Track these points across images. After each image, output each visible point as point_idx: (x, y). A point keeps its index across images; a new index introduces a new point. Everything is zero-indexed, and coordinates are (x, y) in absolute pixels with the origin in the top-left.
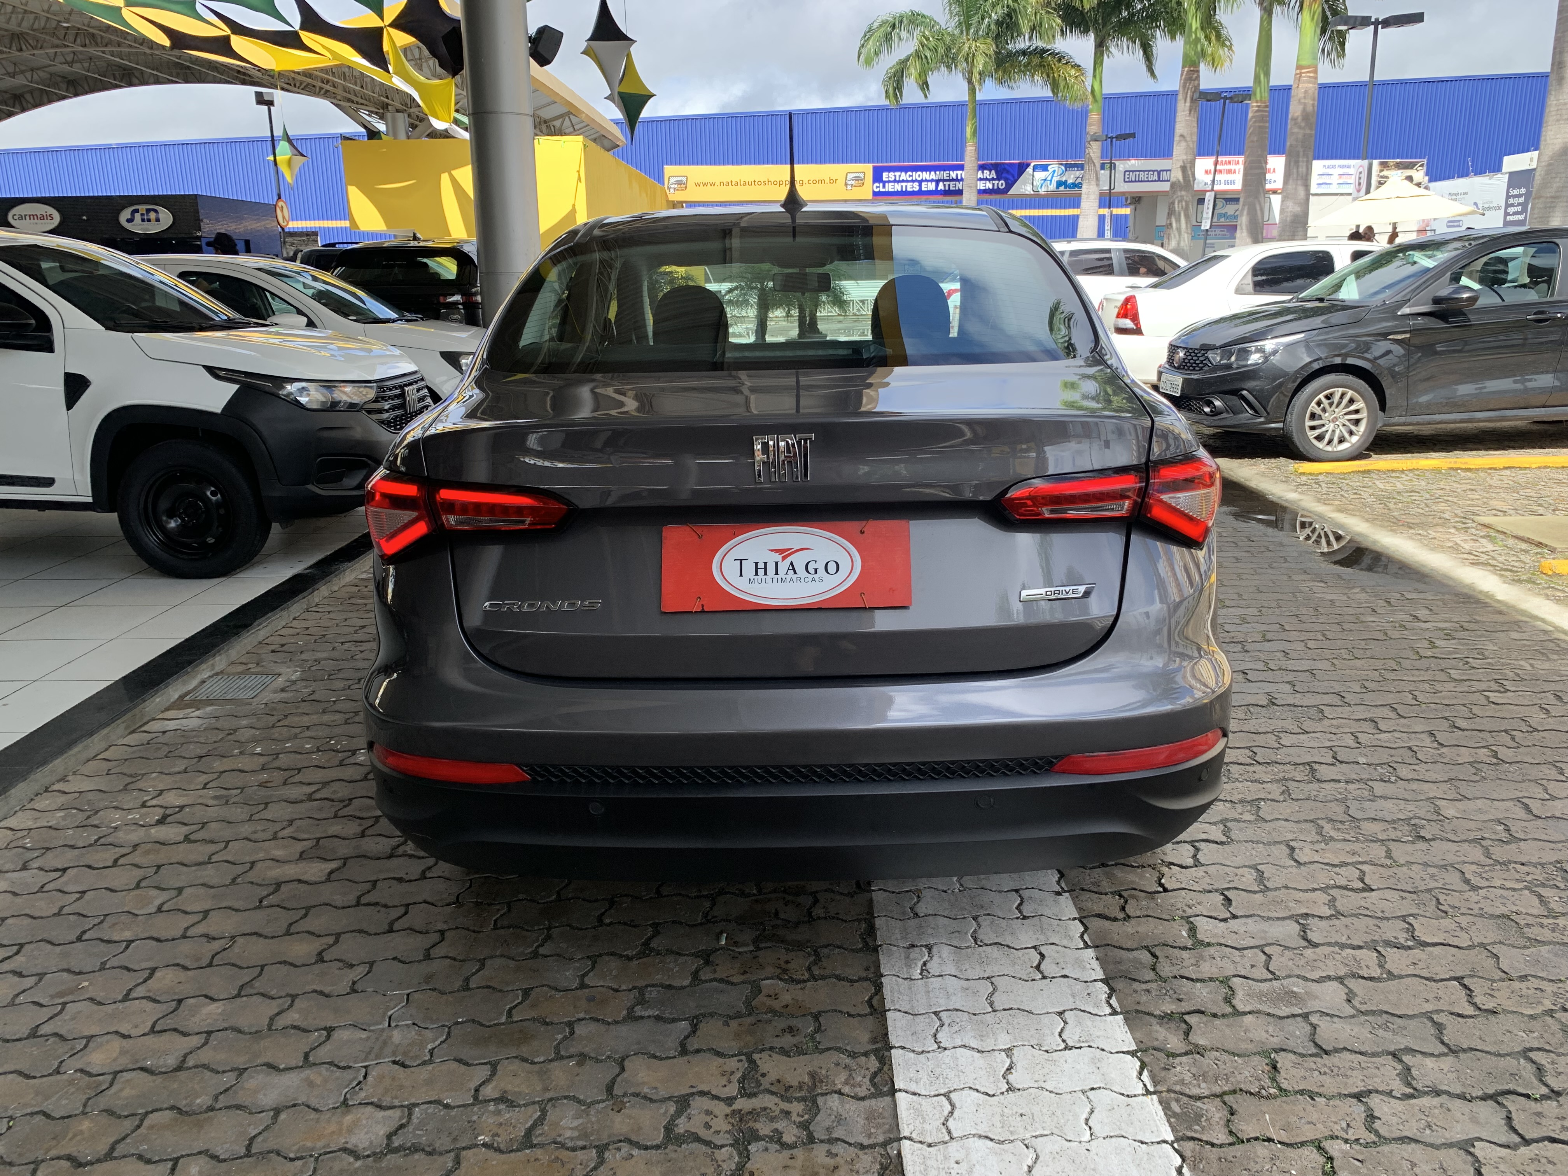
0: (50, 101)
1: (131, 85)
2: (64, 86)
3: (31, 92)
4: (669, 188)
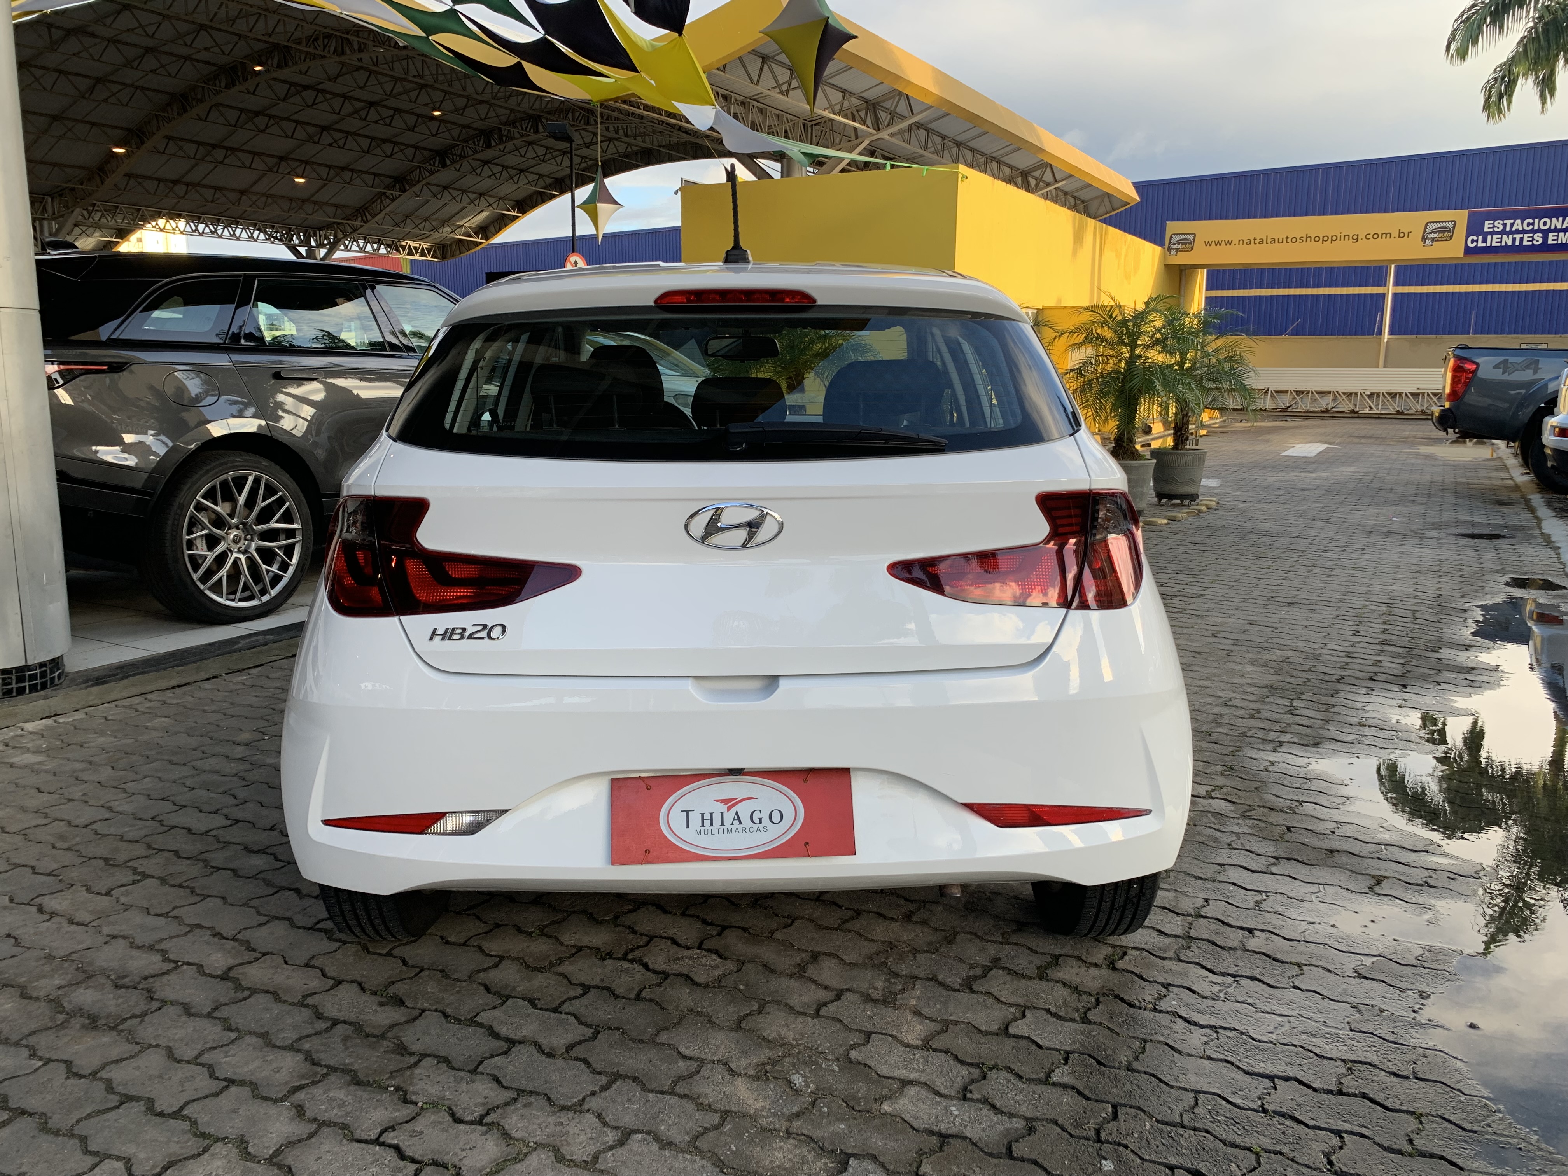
4: (1170, 249)
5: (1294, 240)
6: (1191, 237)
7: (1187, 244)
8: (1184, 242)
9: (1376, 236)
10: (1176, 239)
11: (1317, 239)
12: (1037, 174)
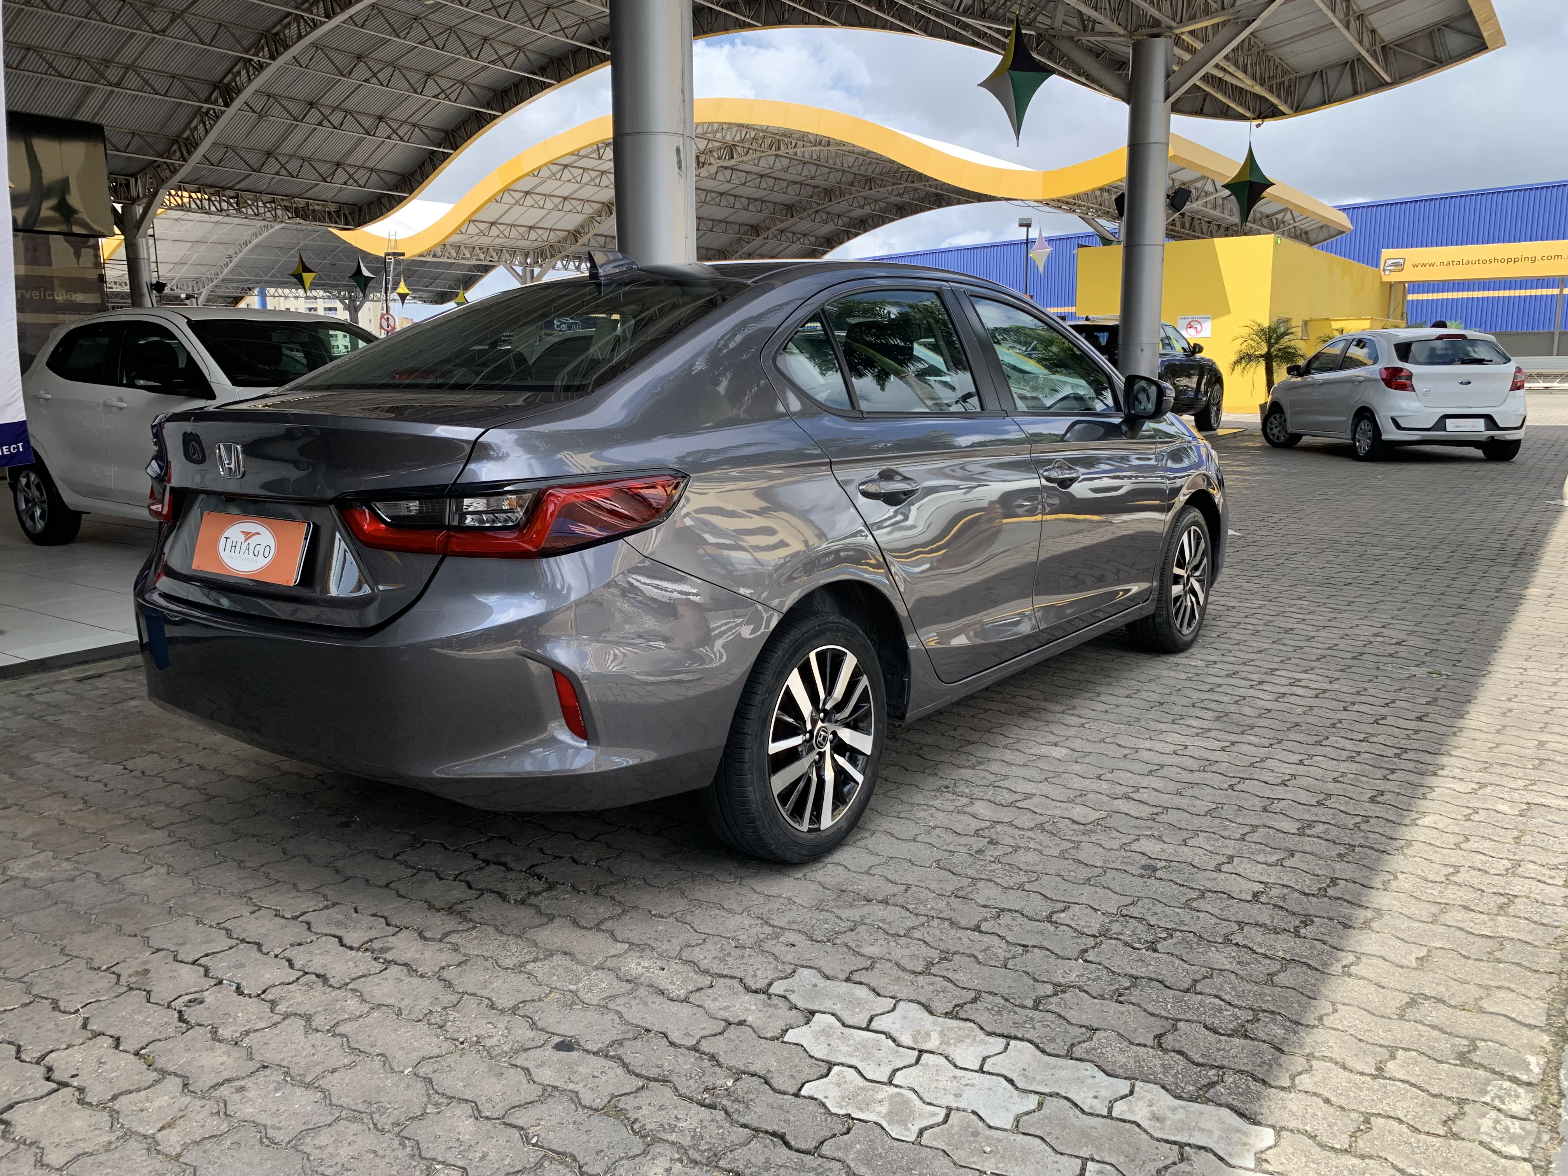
0: (884, 223)
1: (940, 206)
2: (894, 211)
3: (872, 217)
4: (1384, 270)
5: (1484, 262)
6: (1402, 261)
7: (1399, 266)
8: (1396, 265)
9: (1549, 258)
10: (1389, 262)
11: (1502, 261)
12: (1280, 216)
